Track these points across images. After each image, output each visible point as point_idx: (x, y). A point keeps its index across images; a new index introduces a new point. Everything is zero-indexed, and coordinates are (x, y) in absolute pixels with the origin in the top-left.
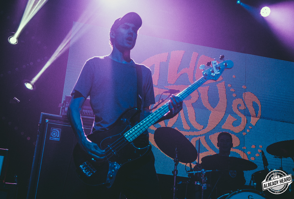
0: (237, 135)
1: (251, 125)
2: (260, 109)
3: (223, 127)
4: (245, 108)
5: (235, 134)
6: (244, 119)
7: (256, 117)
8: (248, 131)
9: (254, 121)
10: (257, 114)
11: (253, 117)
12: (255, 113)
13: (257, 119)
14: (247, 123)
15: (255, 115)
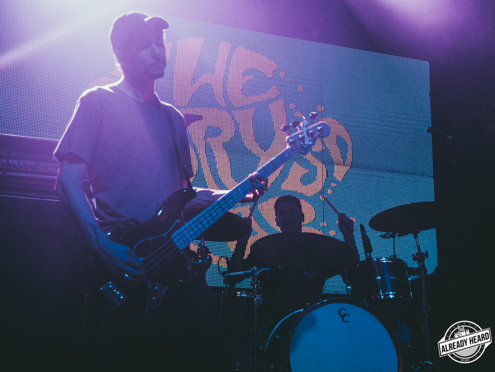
0: (309, 200)
1: (335, 181)
2: (350, 150)
3: (284, 187)
4: (324, 148)
5: (307, 199)
6: (321, 169)
7: (344, 165)
8: (329, 192)
9: (340, 172)
10: (344, 158)
11: (338, 164)
12: (342, 158)
13: (346, 169)
14: (327, 176)
15: (341, 160)
